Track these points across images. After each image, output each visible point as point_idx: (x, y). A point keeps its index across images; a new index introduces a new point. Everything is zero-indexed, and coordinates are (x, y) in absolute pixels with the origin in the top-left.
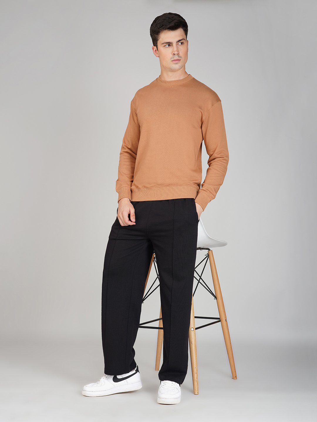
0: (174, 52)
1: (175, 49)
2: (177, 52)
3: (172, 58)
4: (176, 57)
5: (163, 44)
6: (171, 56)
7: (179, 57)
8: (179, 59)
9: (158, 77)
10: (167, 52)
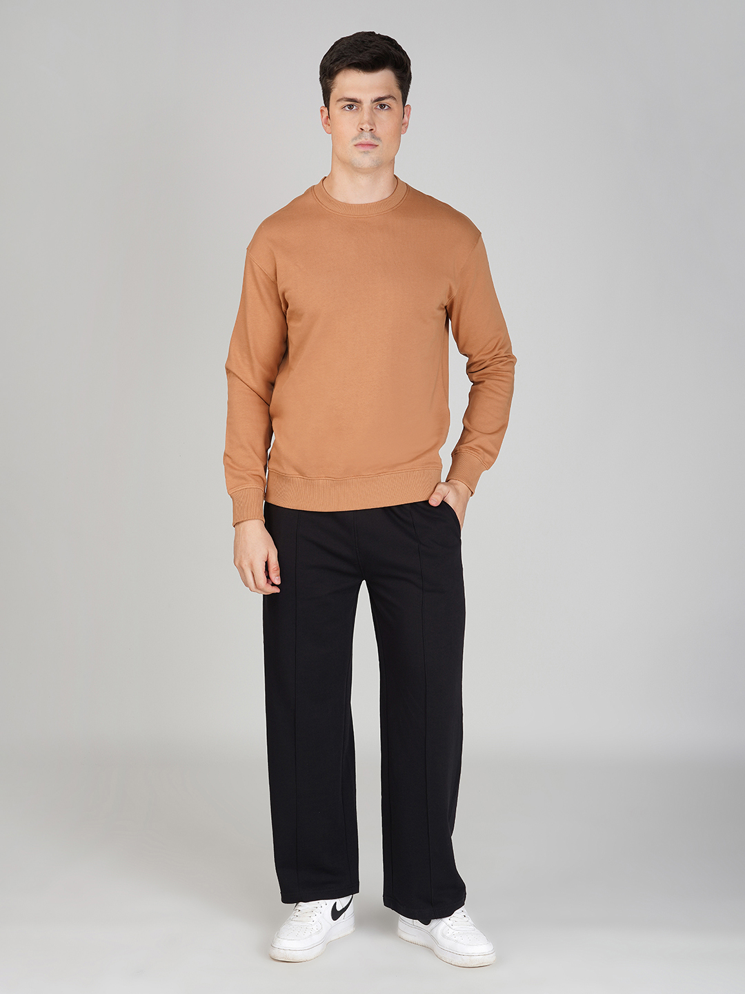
0: (363, 124)
1: (366, 117)
2: (370, 124)
3: (355, 138)
4: (366, 137)
5: (339, 101)
6: (355, 132)
7: (374, 137)
8: (376, 142)
9: (317, 182)
10: (347, 123)
